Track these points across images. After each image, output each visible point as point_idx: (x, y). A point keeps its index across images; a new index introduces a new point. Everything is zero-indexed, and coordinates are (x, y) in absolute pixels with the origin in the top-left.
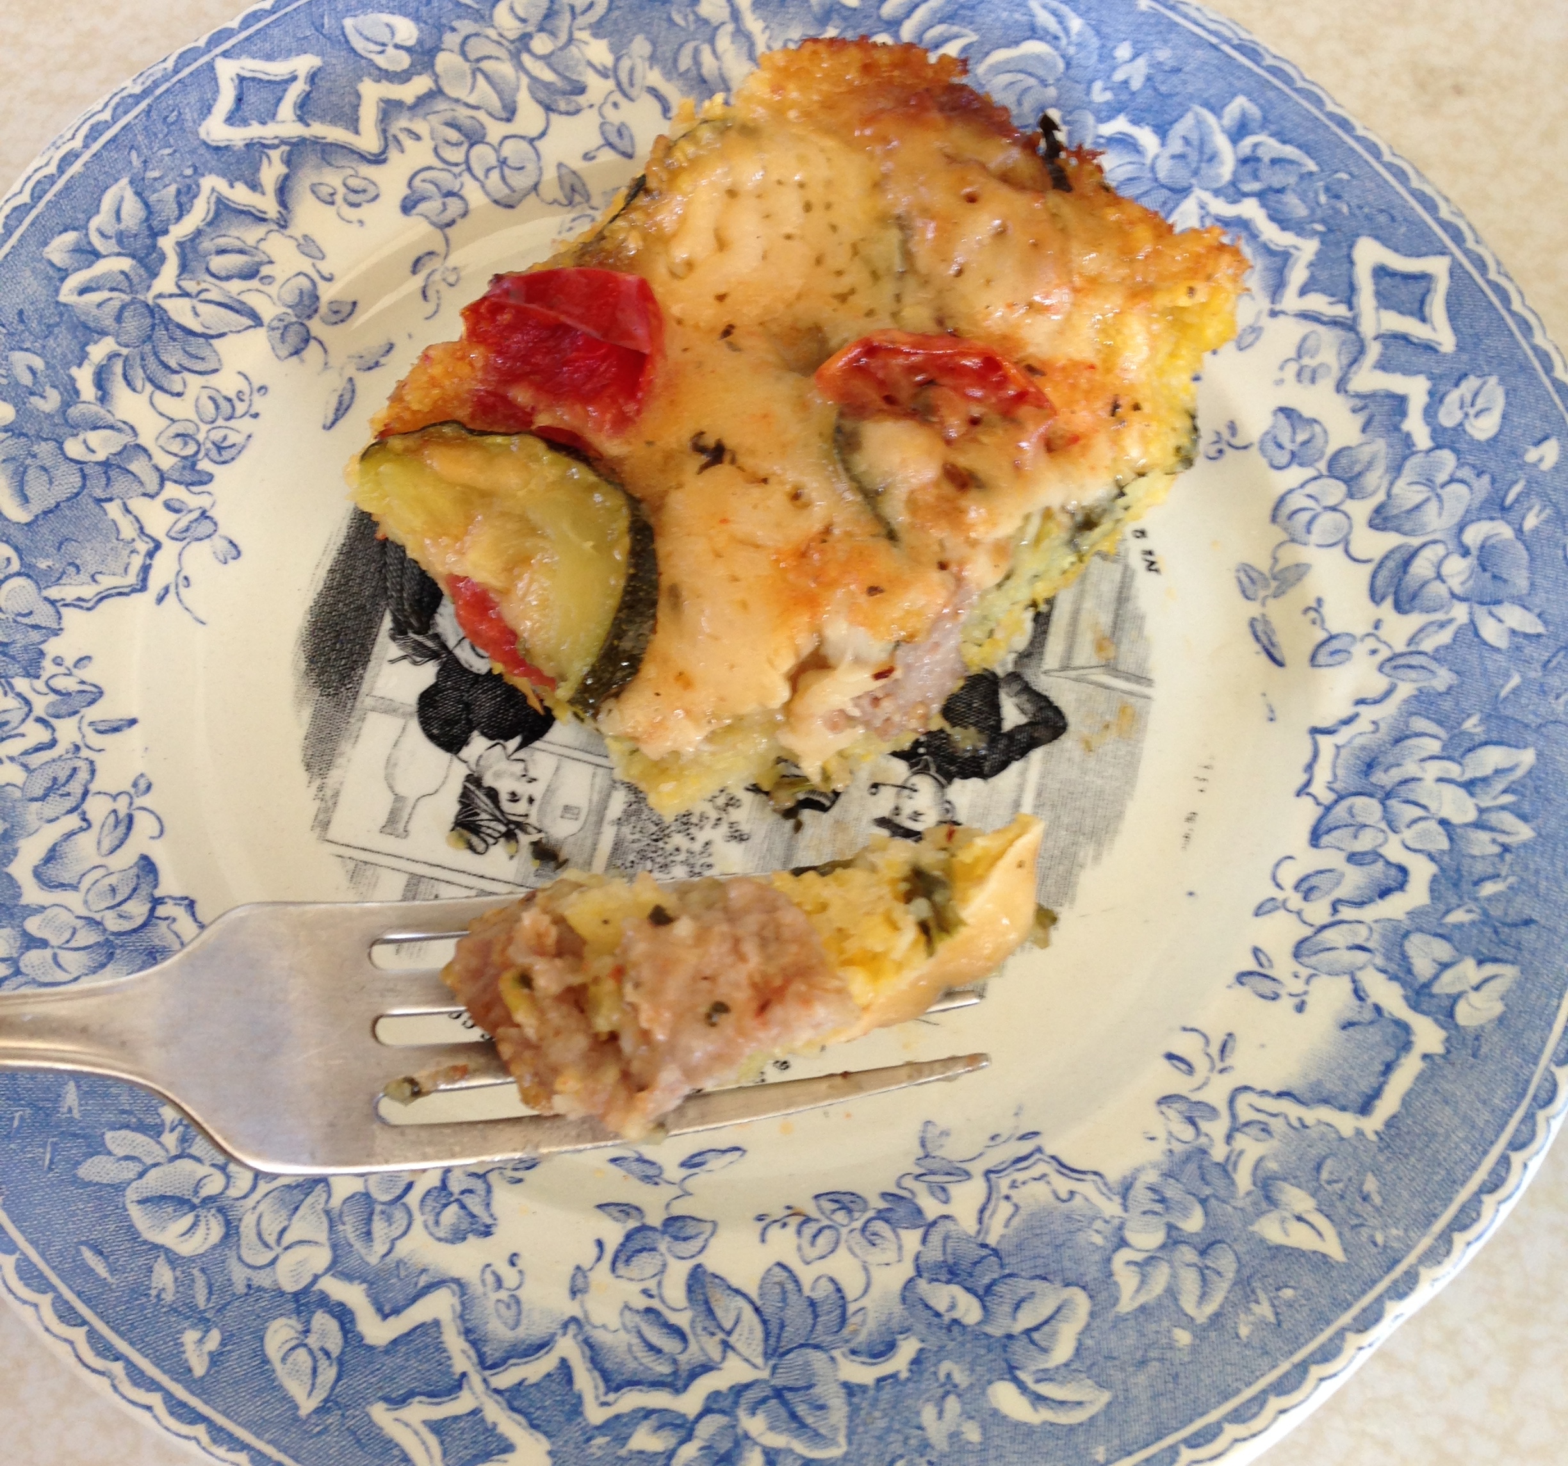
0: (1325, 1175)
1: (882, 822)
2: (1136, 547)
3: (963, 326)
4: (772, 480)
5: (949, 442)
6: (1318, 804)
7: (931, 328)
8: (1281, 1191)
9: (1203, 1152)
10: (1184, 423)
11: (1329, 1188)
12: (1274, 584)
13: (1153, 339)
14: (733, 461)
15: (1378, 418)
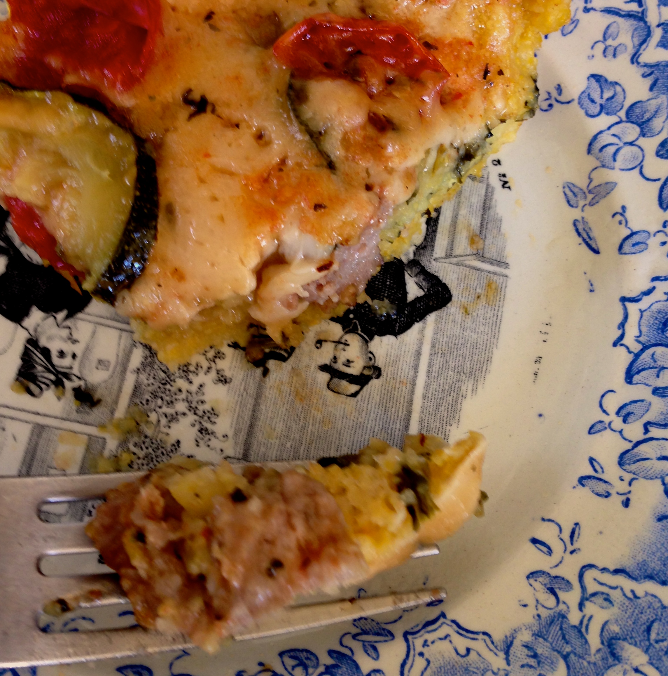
0: (653, 636)
1: (324, 368)
2: (494, 172)
3: (381, 14)
4: (243, 125)
5: (371, 96)
6: (630, 352)
7: (356, 13)
8: (622, 649)
9: (563, 616)
10: (529, 85)
11: (657, 646)
12: (590, 197)
13: (513, 24)
14: (213, 111)
15: (661, 81)
